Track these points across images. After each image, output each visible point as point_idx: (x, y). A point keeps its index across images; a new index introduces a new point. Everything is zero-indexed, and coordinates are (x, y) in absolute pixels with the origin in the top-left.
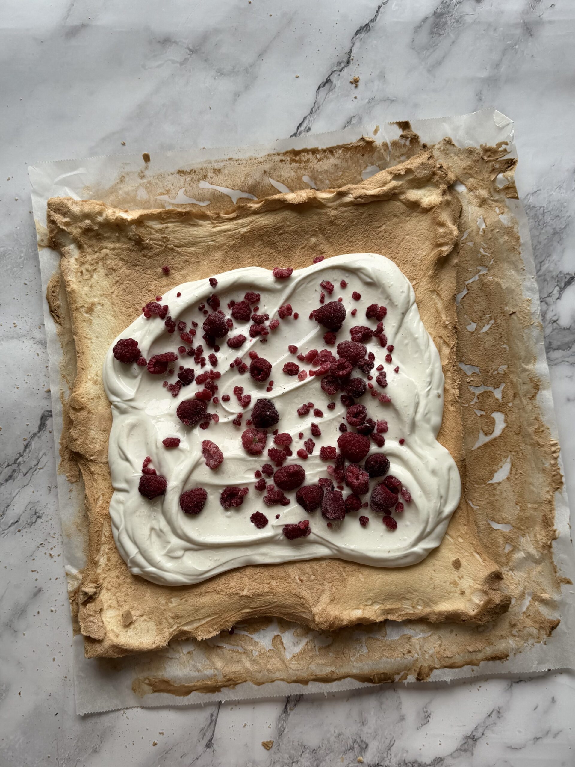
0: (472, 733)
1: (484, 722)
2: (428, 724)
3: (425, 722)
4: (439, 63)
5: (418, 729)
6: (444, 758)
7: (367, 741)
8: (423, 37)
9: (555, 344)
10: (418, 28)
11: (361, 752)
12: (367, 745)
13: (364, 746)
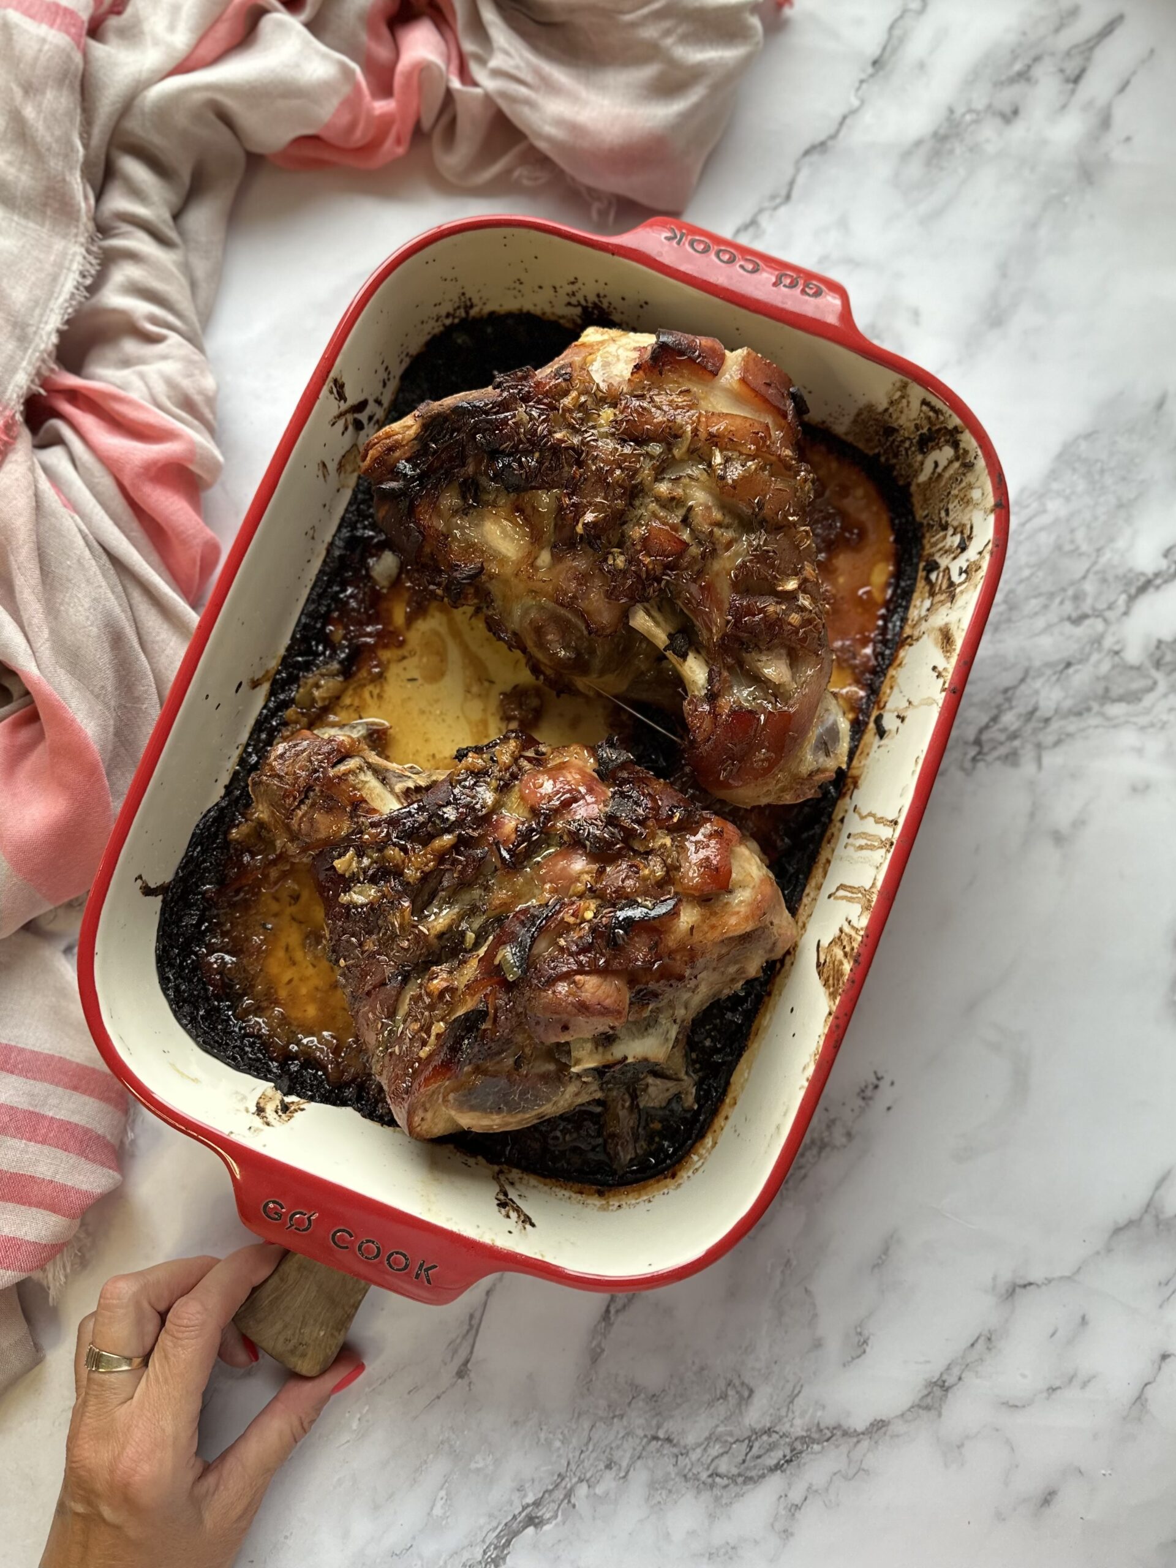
0: (941, 1375)
1: (963, 1357)
2: (863, 1357)
3: (859, 1352)
4: (937, 213)
5: (844, 1365)
6: (889, 1422)
7: (752, 1385)
8: (915, 169)
9: (1116, 691)
10: (906, 155)
11: (739, 1405)
12: (751, 1392)
13: (746, 1394)
